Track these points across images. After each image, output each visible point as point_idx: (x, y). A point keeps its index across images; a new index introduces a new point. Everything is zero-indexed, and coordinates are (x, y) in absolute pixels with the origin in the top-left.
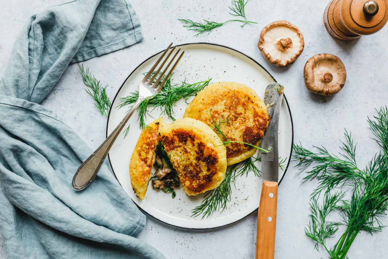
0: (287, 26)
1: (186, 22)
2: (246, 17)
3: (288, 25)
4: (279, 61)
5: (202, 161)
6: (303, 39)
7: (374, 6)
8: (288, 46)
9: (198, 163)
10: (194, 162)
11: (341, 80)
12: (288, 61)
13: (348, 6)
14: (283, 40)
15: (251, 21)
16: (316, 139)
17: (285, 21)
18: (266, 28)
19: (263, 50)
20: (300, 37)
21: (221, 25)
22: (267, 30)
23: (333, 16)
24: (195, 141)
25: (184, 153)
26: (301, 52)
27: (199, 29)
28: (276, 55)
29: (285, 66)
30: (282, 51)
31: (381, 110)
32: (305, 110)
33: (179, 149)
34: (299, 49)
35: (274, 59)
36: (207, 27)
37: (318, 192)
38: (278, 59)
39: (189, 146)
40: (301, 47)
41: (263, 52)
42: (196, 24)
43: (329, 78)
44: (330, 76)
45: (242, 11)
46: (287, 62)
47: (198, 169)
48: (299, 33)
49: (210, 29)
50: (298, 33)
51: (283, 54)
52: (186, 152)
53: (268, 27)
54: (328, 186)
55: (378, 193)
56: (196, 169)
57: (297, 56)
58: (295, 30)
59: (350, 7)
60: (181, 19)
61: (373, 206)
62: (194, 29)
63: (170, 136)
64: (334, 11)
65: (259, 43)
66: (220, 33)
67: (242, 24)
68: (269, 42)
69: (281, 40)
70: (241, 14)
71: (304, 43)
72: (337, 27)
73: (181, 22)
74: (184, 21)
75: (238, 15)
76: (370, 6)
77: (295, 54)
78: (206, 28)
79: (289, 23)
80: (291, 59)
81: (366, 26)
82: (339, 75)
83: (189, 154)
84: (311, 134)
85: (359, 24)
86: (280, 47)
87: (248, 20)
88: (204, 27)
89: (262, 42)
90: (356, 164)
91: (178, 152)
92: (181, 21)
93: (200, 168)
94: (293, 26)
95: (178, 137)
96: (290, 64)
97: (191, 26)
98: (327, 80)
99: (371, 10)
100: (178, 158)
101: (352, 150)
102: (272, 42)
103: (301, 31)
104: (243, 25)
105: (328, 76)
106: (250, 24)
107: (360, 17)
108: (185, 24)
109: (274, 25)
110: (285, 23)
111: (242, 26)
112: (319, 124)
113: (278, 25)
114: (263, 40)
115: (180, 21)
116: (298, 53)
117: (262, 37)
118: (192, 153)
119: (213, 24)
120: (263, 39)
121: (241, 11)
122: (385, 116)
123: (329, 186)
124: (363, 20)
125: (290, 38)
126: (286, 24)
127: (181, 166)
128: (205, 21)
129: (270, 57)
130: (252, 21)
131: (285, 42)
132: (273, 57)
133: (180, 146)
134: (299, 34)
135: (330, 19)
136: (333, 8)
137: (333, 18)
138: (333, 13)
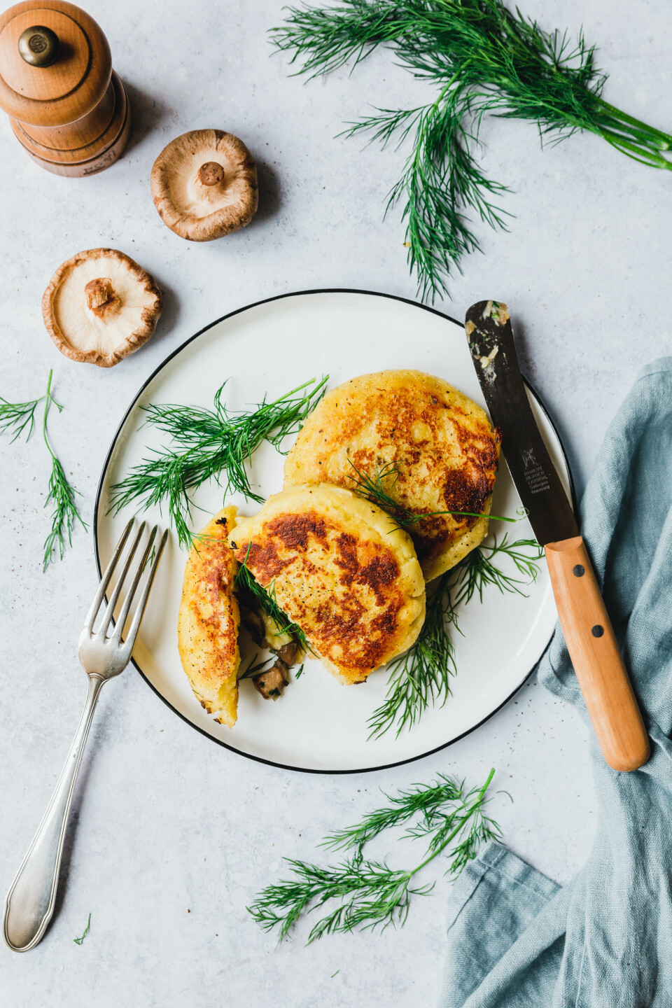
0: (55, 293)
1: (50, 551)
2: (38, 399)
3: (53, 292)
4: (145, 311)
6: (88, 252)
7: (32, 37)
8: (105, 288)
9: (350, 589)
10: (339, 591)
11: (207, 141)
12: (146, 289)
13: (33, 106)
14: (91, 302)
15: (47, 386)
16: (349, 215)
17: (44, 298)
18: (61, 348)
19: (118, 353)
20: (85, 260)
21: (58, 464)
22: (66, 345)
23: (64, 151)
26: (121, 256)
27: (69, 520)
28: (131, 321)
29: (159, 297)
30: (121, 305)
31: (278, 44)
32: (274, 243)
34: (115, 261)
35: (140, 326)
36: (63, 498)
37: (489, 209)
38: (140, 316)
39: (315, 554)
40: (110, 257)
41: (122, 353)
42: (56, 525)
43: (211, 172)
44: (207, 171)
45: (20, 410)
46: (148, 292)
48: (74, 261)
49: (69, 490)
50: (73, 265)
51: (129, 302)
52: (312, 570)
53: (59, 342)
54: (474, 183)
55: (499, 49)
57: (133, 265)
58: (65, 272)
59: (35, 101)
60: (43, 565)
61: (533, 64)
62: (70, 533)
63: (263, 541)
64: (51, 149)
65: (101, 364)
66: (79, 465)
67: (54, 408)
68: (99, 338)
69: (91, 307)
70: (30, 412)
71: (100, 250)
72: (93, 143)
73: (51, 565)
74: (49, 557)
75: (31, 419)
76: (34, 48)
77: (128, 271)
78: (65, 502)
79: (49, 288)
80: (141, 280)
81: (87, 62)
82: (195, 150)
84: (335, 226)
85: (79, 79)
86: (109, 309)
87: (44, 393)
88: (63, 507)
89: (97, 356)
90: (425, 107)
91: (292, 578)
92: (49, 566)
93: (357, 603)
94: (56, 278)
95: (282, 538)
96: (154, 284)
97: (62, 540)
99: (44, 45)
101: (387, 119)
102: (99, 331)
103: (69, 257)
104: (58, 405)
105: (207, 175)
106: (55, 389)
107: (61, 77)
108: (55, 555)
109: (53, 326)
110: (49, 298)
111: (61, 408)
112: (310, 207)
113: (54, 316)
114: (93, 353)
115: (49, 569)
116: (124, 265)
117: (85, 358)
119: (55, 483)
120: (89, 354)
121: (20, 413)
122: (294, 35)
123: (475, 179)
124: (70, 67)
125: (85, 285)
126: (52, 295)
127: (307, 610)
128: (47, 503)
129: (136, 335)
130: (47, 382)
131: (95, 297)
132: (136, 328)
133: (292, 561)
134: (77, 261)
135: (72, 160)
136: (45, 149)
137: (70, 150)
138: (57, 150)
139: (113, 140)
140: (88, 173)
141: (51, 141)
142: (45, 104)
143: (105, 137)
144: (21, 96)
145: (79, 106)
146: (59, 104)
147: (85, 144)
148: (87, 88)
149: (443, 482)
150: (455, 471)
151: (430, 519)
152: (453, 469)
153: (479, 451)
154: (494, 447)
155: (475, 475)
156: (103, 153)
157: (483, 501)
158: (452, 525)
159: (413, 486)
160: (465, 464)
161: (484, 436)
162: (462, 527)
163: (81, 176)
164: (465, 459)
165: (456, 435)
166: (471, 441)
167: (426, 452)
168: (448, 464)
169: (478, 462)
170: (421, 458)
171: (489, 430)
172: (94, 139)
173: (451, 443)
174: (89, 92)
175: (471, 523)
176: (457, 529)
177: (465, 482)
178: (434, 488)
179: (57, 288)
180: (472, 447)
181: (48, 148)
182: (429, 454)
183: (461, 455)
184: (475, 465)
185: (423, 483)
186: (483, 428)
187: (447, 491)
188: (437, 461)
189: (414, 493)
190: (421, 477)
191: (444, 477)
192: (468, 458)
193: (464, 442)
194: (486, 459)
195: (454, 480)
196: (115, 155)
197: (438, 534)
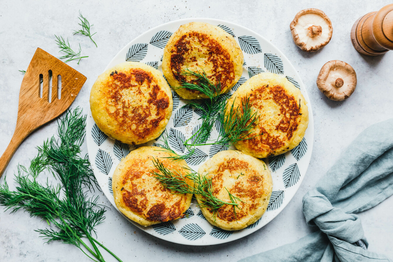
0: (322, 16)
5: (153, 104)
6: (332, 32)
8: (318, 33)
9: (149, 105)
10: (145, 104)
12: (312, 47)
13: (380, 23)
14: (315, 26)
17: (322, 11)
19: (294, 30)
20: (330, 30)
23: (361, 32)
24: (152, 83)
25: (137, 94)
28: (303, 38)
29: (308, 51)
33: (133, 88)
34: (326, 40)
39: (144, 87)
40: (328, 39)
43: (340, 83)
44: (341, 82)
46: (311, 47)
47: (147, 113)
50: (329, 25)
52: (140, 93)
53: (305, 11)
56: (145, 112)
58: (328, 21)
59: (382, 23)
63: (128, 75)
64: (362, 27)
65: (292, 23)
68: (302, 26)
69: (313, 26)
71: (331, 36)
72: (364, 42)
79: (325, 14)
80: (316, 47)
83: (142, 95)
85: (390, 39)
86: (310, 32)
91: (131, 92)
93: (149, 112)
95: (135, 76)
98: (338, 85)
100: (130, 98)
102: (304, 26)
103: (333, 25)
109: (311, 11)
113: (315, 12)
114: (297, 21)
116: (323, 43)
117: (297, 18)
118: (145, 95)
126: (322, 14)
127: (131, 107)
129: (298, 38)
133: (135, 86)
134: (330, 27)
135: (358, 35)
136: (362, 25)
137: (362, 34)
138: (362, 29)
139: (365, 50)
140: (353, 41)
141: (365, 27)
142: (381, 27)
143: (367, 47)
144: (384, 18)
145: (380, 39)
146: (381, 32)
147: (364, 40)
148: (387, 42)
149: (159, 203)
150: (164, 206)
151: (145, 203)
152: (165, 205)
153: (175, 212)
154: (178, 216)
155: (166, 213)
156: (360, 46)
157: (158, 220)
158: (145, 212)
159: (153, 193)
160: (168, 209)
161: (181, 211)
162: (146, 216)
163: (351, 38)
164: (170, 208)
165: (177, 201)
166: (177, 207)
167: (167, 193)
168: (166, 202)
169: (171, 213)
170: (164, 192)
171: (183, 212)
172: (366, 43)
173: (174, 201)
174: (385, 42)
175: (147, 219)
176: (144, 215)
177: (162, 211)
178: (156, 201)
179: (324, 17)
180: (175, 209)
181: (363, 26)
182: (167, 194)
183: (171, 206)
184: (169, 212)
185: (156, 196)
186: (183, 210)
187: (157, 206)
188: (165, 198)
189: (151, 194)
190: (158, 195)
191: (161, 203)
192: (171, 209)
193: (176, 205)
194: (173, 215)
195: (161, 207)
196: (359, 50)
197: (140, 209)
